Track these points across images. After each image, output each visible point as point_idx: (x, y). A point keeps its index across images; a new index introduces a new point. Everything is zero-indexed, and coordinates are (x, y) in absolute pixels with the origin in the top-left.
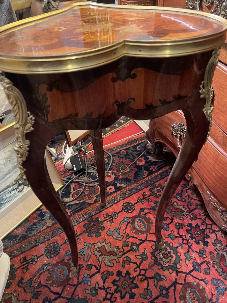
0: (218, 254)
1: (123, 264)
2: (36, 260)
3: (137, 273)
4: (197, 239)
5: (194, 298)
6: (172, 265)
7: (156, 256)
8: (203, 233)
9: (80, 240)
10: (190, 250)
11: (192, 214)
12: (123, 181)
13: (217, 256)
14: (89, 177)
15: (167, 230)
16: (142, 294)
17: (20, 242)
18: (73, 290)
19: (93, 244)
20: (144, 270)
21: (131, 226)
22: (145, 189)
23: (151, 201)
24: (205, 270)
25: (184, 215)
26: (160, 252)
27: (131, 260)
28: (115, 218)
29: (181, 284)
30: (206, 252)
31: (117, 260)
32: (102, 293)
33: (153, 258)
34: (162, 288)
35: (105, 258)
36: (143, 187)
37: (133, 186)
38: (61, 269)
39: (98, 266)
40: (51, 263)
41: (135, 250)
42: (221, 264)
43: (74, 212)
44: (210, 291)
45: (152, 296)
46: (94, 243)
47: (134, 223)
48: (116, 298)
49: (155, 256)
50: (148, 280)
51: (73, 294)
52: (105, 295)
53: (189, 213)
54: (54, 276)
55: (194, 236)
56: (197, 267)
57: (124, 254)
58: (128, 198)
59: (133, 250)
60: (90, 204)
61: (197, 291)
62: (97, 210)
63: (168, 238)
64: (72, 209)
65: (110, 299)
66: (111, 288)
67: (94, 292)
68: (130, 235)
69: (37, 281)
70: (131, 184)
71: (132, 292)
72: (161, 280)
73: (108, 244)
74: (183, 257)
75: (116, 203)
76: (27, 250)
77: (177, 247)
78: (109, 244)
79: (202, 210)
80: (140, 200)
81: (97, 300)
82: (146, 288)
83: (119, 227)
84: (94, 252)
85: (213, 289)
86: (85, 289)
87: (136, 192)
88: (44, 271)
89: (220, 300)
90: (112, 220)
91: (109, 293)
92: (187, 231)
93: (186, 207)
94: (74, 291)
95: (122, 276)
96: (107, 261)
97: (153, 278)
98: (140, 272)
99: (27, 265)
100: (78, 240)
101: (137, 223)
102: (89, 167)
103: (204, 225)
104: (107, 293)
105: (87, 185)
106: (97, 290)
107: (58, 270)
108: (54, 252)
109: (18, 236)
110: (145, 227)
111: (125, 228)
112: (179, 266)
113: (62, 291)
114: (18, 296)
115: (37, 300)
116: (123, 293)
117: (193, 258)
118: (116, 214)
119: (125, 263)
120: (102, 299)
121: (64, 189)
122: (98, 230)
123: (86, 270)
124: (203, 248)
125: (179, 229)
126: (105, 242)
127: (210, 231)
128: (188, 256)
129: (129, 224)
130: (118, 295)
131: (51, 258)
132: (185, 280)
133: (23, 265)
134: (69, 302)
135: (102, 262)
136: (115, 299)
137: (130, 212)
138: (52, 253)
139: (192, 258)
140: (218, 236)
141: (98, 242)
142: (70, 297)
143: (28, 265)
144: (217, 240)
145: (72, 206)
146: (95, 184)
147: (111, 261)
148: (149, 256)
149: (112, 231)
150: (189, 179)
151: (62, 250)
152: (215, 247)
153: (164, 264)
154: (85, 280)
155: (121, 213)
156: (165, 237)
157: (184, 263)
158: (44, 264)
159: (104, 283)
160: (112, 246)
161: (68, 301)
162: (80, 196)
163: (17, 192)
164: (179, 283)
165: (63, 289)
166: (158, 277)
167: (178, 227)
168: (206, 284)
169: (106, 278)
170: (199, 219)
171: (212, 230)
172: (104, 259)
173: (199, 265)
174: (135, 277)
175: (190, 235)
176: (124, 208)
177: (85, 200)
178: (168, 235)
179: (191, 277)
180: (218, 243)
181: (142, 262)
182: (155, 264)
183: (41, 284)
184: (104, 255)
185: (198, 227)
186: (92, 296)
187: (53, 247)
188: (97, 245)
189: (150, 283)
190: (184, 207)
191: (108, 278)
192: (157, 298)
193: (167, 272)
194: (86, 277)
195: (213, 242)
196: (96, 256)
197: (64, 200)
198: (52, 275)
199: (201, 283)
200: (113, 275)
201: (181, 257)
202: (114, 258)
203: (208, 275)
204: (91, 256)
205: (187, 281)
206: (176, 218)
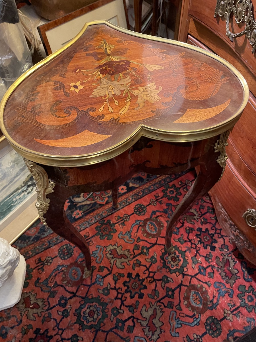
0: (224, 258)
1: (134, 266)
2: (51, 261)
3: (147, 275)
4: (206, 244)
5: (197, 299)
6: (179, 268)
7: (165, 260)
8: (212, 238)
9: (92, 242)
10: (198, 254)
11: (203, 218)
12: (136, 180)
13: (222, 260)
15: (177, 234)
16: (150, 294)
17: (33, 243)
18: (87, 289)
19: (105, 247)
20: (152, 272)
21: (143, 229)
22: (158, 190)
23: (163, 203)
24: (209, 274)
25: (195, 219)
26: (168, 256)
27: (141, 263)
28: (126, 221)
29: (186, 286)
30: (212, 257)
31: (128, 262)
32: (114, 293)
33: (162, 261)
34: (168, 290)
35: (117, 260)
36: (156, 188)
37: (146, 186)
39: (110, 268)
40: (66, 264)
41: (145, 254)
42: (225, 268)
43: (85, 214)
44: (212, 293)
45: (159, 296)
47: (146, 227)
49: (163, 260)
50: (156, 282)
51: (87, 294)
52: (116, 295)
53: (200, 217)
54: (69, 277)
55: (203, 241)
56: (202, 271)
57: (134, 257)
58: (140, 199)
59: (144, 253)
60: (101, 205)
61: (200, 293)
62: (109, 212)
63: (177, 242)
64: (84, 210)
65: (121, 299)
66: (122, 288)
67: (106, 292)
68: (141, 238)
69: (53, 281)
70: (144, 184)
71: (141, 293)
72: (168, 282)
73: (119, 248)
74: (190, 261)
75: (128, 205)
76: (41, 252)
77: (185, 251)
78: (121, 247)
79: (213, 214)
80: (153, 201)
81: (109, 299)
82: (154, 289)
83: (130, 230)
85: (215, 291)
86: (98, 289)
87: (149, 193)
88: (59, 271)
89: (220, 302)
90: (124, 222)
91: (120, 293)
92: (197, 235)
93: (198, 210)
94: (88, 291)
95: (132, 278)
96: (118, 264)
97: (160, 280)
98: (149, 275)
99: (42, 266)
100: (91, 242)
101: (148, 227)
103: (213, 229)
104: (118, 293)
106: (109, 290)
107: (73, 271)
108: (68, 253)
109: (31, 237)
110: (156, 231)
111: (136, 231)
112: (185, 269)
113: (77, 291)
114: (36, 295)
115: (54, 299)
116: (133, 293)
117: (200, 262)
118: (127, 217)
119: (135, 266)
120: (113, 298)
122: (110, 232)
123: (98, 271)
124: (210, 253)
125: (188, 233)
126: (116, 245)
127: (218, 236)
128: (195, 260)
129: (140, 228)
130: (128, 295)
131: (64, 259)
132: (190, 282)
133: (38, 266)
134: (83, 300)
135: (113, 264)
136: (125, 298)
137: (142, 215)
138: (66, 254)
140: (226, 241)
141: (109, 245)
142: (84, 296)
143: (43, 266)
144: (224, 245)
145: (83, 207)
147: (122, 264)
148: (159, 259)
149: (123, 234)
151: (75, 252)
152: (221, 252)
153: (171, 267)
154: (98, 281)
155: (132, 216)
156: (175, 241)
157: (191, 266)
158: (59, 265)
159: (115, 284)
160: (123, 249)
161: (82, 299)
162: (91, 196)
163: (26, 193)
164: (184, 285)
165: (78, 289)
166: (165, 279)
167: (188, 232)
168: (209, 287)
169: (118, 279)
170: (210, 223)
171: (221, 235)
172: (115, 262)
173: (205, 269)
174: (145, 279)
175: (199, 239)
176: (136, 210)
177: (96, 200)
178: (178, 239)
179: (196, 280)
180: (225, 248)
181: (151, 265)
182: (163, 267)
183: (57, 284)
184: (116, 258)
185: (207, 232)
186: (104, 296)
187: (66, 248)
188: (109, 248)
189: (157, 284)
190: (195, 211)
191: (120, 279)
192: (164, 298)
193: (174, 274)
194: (99, 278)
195: (220, 247)
196: (108, 258)
197: (75, 200)
198: (66, 276)
199: (205, 285)
200: (124, 277)
201: (188, 261)
202: (125, 261)
203: (211, 279)
204: (103, 258)
205: (192, 283)
206: (187, 222)
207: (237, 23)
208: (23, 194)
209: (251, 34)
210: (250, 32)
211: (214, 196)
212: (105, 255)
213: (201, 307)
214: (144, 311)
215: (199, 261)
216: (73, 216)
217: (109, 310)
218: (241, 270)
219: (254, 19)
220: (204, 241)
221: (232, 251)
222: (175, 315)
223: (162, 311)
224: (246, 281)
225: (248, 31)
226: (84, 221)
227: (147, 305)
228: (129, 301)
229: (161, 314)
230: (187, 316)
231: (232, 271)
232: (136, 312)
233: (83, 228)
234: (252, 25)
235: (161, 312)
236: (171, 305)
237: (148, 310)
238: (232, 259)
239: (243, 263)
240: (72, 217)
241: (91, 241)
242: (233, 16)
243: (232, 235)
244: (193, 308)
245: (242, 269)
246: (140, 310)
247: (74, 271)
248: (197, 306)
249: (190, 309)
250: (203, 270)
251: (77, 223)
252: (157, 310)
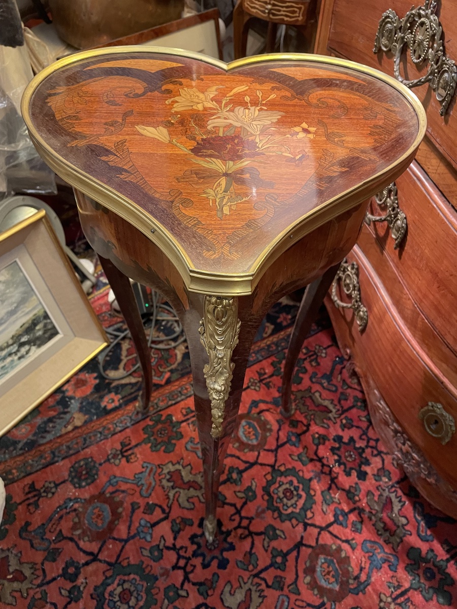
0: (381, 495)
2: (53, 490)
3: (236, 524)
4: (348, 467)
5: (329, 573)
6: (298, 511)
7: (272, 495)
8: (360, 455)
9: (136, 456)
10: (333, 486)
11: (346, 418)
13: (378, 499)
14: (159, 330)
15: (297, 445)
16: (241, 561)
17: (23, 454)
18: (120, 547)
19: (159, 465)
20: (247, 518)
22: (264, 362)
23: (273, 386)
24: (353, 524)
25: (330, 419)
26: (278, 487)
27: (226, 499)
29: (310, 546)
30: (360, 491)
32: (171, 556)
33: (266, 497)
34: (276, 553)
35: (180, 493)
36: (261, 358)
38: (98, 509)
39: (166, 508)
40: (82, 497)
41: (235, 482)
42: (384, 515)
43: (125, 401)
44: (358, 562)
45: (257, 565)
46: (162, 465)
47: (238, 430)
48: (195, 566)
49: (269, 494)
50: (252, 538)
51: (119, 556)
52: (175, 561)
53: (341, 415)
54: (86, 522)
55: (343, 460)
56: (341, 518)
59: (232, 481)
60: (158, 387)
61: (335, 561)
62: (170, 400)
63: (296, 461)
64: (124, 393)
65: (184, 568)
66: (186, 548)
67: (156, 553)
68: (229, 452)
69: (55, 529)
71: (223, 557)
72: (276, 537)
73: (186, 468)
74: (318, 498)
76: (37, 471)
77: (310, 480)
78: (189, 467)
79: (364, 411)
80: (254, 382)
81: (162, 568)
82: (248, 550)
84: (160, 480)
85: (363, 559)
86: (141, 548)
88: (68, 511)
89: (373, 579)
91: (184, 557)
92: (333, 450)
93: (336, 402)
94: (121, 551)
96: (183, 499)
97: (261, 533)
98: (240, 523)
99: (36, 498)
100: (133, 456)
101: (242, 430)
102: (160, 307)
103: (364, 440)
104: (179, 557)
105: (153, 346)
106: (162, 550)
107: (94, 511)
108: (87, 476)
109: (19, 442)
110: (257, 438)
112: (309, 515)
113: (100, 550)
114: (19, 555)
115: (54, 564)
116: (208, 558)
117: (336, 500)
120: (169, 567)
121: (110, 351)
122: (170, 438)
123: (144, 513)
124: (356, 484)
126: (181, 463)
127: (372, 452)
128: (328, 497)
130: (198, 561)
131: (80, 487)
132: (317, 539)
133: (28, 499)
134: (110, 569)
135: (173, 500)
136: (192, 568)
139: (334, 500)
140: (386, 462)
141: (168, 463)
142: (113, 560)
143: (38, 499)
144: (382, 470)
145: (122, 389)
146: (169, 345)
147: (190, 500)
148: (260, 492)
149: (196, 443)
151: (101, 474)
152: (378, 483)
153: (283, 509)
154: (142, 532)
156: (292, 459)
157: (320, 508)
158: (67, 499)
159: (175, 539)
160: (193, 472)
161: (109, 568)
163: (16, 358)
164: (306, 545)
165: (102, 546)
166: (271, 533)
167: (316, 441)
168: (353, 549)
169: (180, 530)
170: (358, 427)
171: (377, 450)
172: (177, 495)
173: (346, 515)
174: (231, 531)
175: (336, 457)
178: (298, 456)
179: (328, 535)
180: (384, 476)
181: (245, 503)
182: (268, 508)
183: (63, 535)
184: (180, 488)
185: (352, 444)
186: (152, 561)
187: (84, 466)
188: (167, 468)
189: (255, 542)
190: (332, 403)
191: (183, 530)
192: (266, 569)
193: (288, 523)
194: (143, 527)
195: (375, 473)
196: (163, 488)
197: (107, 375)
198: (82, 519)
199: (345, 546)
200: (192, 525)
201: (315, 498)
202: (196, 495)
203: (358, 534)
204: (154, 487)
205: (321, 542)
206: (316, 423)
207: (414, 62)
208: (9, 359)
209: (439, 81)
210: (436, 77)
211: (366, 376)
212: (158, 482)
213: (337, 588)
214: (228, 594)
215: (335, 498)
216: (103, 405)
217: (159, 590)
218: (414, 520)
219: (444, 54)
220: (345, 461)
221: (398, 483)
222: (286, 603)
223: (262, 594)
224: (422, 540)
225: (434, 76)
226: (123, 415)
227: (233, 582)
228: (199, 574)
229: (260, 600)
230: (309, 605)
231: (396, 521)
232: (212, 595)
233: (119, 429)
234: (442, 65)
235: (260, 596)
236: (279, 584)
237: (235, 592)
238: (397, 497)
239: (417, 505)
240: (100, 406)
241: (133, 454)
242: (406, 50)
243: (398, 451)
244: (322, 591)
245: (415, 517)
246: (220, 592)
247: (96, 511)
248: (329, 586)
249: (316, 592)
250: (343, 516)
251: (108, 417)
252: (253, 593)
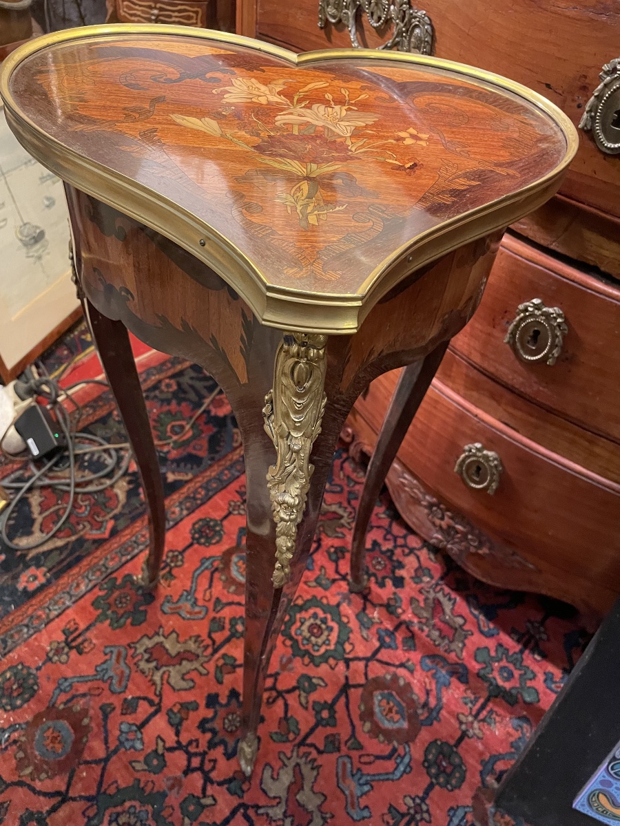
0: (426, 599)
1: (219, 675)
4: (380, 576)
5: (390, 710)
6: (333, 647)
7: (295, 637)
8: (390, 558)
9: (91, 643)
10: (368, 604)
12: (182, 465)
13: (425, 604)
14: (81, 468)
15: (311, 567)
16: (276, 733)
18: (99, 773)
19: (129, 645)
20: (271, 676)
21: (223, 578)
22: (241, 477)
24: (404, 642)
25: (343, 526)
26: (301, 626)
27: (235, 660)
28: (176, 566)
29: (359, 686)
30: (401, 601)
31: (201, 669)
32: (179, 759)
33: (288, 643)
34: (318, 707)
35: (170, 672)
36: (237, 474)
37: (212, 473)
38: (51, 730)
39: (152, 696)
40: (19, 721)
41: (242, 635)
42: (436, 621)
43: (55, 573)
44: (422, 685)
45: (299, 730)
46: (133, 643)
47: (229, 569)
48: (215, 761)
49: (291, 638)
50: (284, 698)
51: (100, 784)
52: (185, 763)
54: (37, 753)
56: (387, 640)
57: (215, 651)
58: (202, 508)
59: (238, 635)
60: (99, 543)
61: (394, 693)
62: (123, 555)
63: (314, 587)
64: (49, 564)
65: (201, 768)
66: (197, 741)
67: (155, 762)
68: (224, 601)
70: (205, 470)
72: (314, 687)
73: (170, 637)
74: (354, 624)
75: (173, 527)
77: (338, 605)
78: (174, 635)
79: (381, 506)
80: (235, 506)
81: (168, 779)
82: (282, 715)
83: (191, 587)
84: (135, 664)
85: (427, 680)
86: (130, 763)
87: (221, 487)
89: (444, 700)
90: (170, 572)
91: (196, 754)
93: (345, 504)
95: (221, 705)
96: (175, 679)
97: (294, 689)
100: (86, 644)
101: (236, 568)
102: (76, 437)
103: (389, 540)
104: (190, 756)
105: (79, 490)
106: (163, 755)
107: (46, 735)
108: (21, 690)
111: (207, 587)
112: (348, 647)
113: (69, 785)
116: (231, 744)
117: (377, 620)
118: (177, 556)
119: (221, 672)
120: (179, 774)
121: (13, 512)
122: (136, 605)
123: (122, 714)
124: (395, 594)
125: (336, 562)
126: (161, 633)
127: (403, 551)
128: (365, 620)
129: (217, 575)
130: (218, 753)
131: (14, 708)
132: (366, 674)
134: (92, 806)
135: (162, 684)
136: (212, 764)
137: (215, 544)
138: (15, 694)
139: (374, 621)
140: (422, 559)
141: (142, 637)
142: (93, 792)
144: (420, 570)
145: (45, 558)
146: (101, 484)
147: (186, 677)
149: (175, 601)
150: (348, 440)
151: (43, 681)
152: (419, 586)
153: (314, 650)
154: (127, 740)
155: (190, 551)
156: (309, 587)
157: (359, 636)
159: (177, 734)
160: (181, 639)
161: (89, 804)
162: (67, 525)
164: (353, 686)
165: (71, 778)
167: (334, 557)
168: (412, 672)
169: (182, 720)
170: (378, 527)
171: (408, 547)
172: (166, 676)
173: (392, 634)
176: (197, 536)
177: (82, 533)
178: (316, 580)
179: (378, 665)
180: (424, 575)
182: (294, 655)
183: (4, 782)
184: (166, 666)
185: (377, 548)
186: (152, 774)
187: (13, 678)
188: (142, 645)
189: (289, 702)
190: (340, 507)
191: (187, 719)
192: (312, 730)
193: (324, 667)
194: (127, 733)
195: (413, 574)
196: (143, 672)
197: (17, 545)
198: (29, 751)
199: (402, 672)
200: (197, 708)
201: (350, 625)
202: (193, 668)
203: (412, 652)
204: (129, 676)
205: (371, 676)
206: (327, 535)
207: (374, 27)
209: (409, 41)
210: (405, 37)
212: (133, 667)
213: (405, 725)
214: (270, 781)
215: (374, 618)
216: (20, 587)
217: (173, 809)
218: (471, 616)
219: (411, 7)
220: (374, 571)
221: (442, 578)
222: (349, 766)
223: (315, 764)
224: (486, 637)
225: (402, 36)
226: (56, 593)
227: (273, 763)
228: (224, 769)
229: (315, 773)
230: (378, 757)
231: (452, 623)
232: (249, 789)
233: (56, 613)
234: (410, 20)
235: (313, 769)
236: (333, 744)
237: (278, 774)
238: (445, 596)
239: (471, 599)
240: (17, 589)
241: (85, 641)
242: (361, 16)
244: (389, 735)
245: (471, 612)
246: (258, 781)
247: (49, 733)
248: (396, 726)
249: (381, 738)
250: (389, 637)
251: (34, 602)
252: (303, 767)
